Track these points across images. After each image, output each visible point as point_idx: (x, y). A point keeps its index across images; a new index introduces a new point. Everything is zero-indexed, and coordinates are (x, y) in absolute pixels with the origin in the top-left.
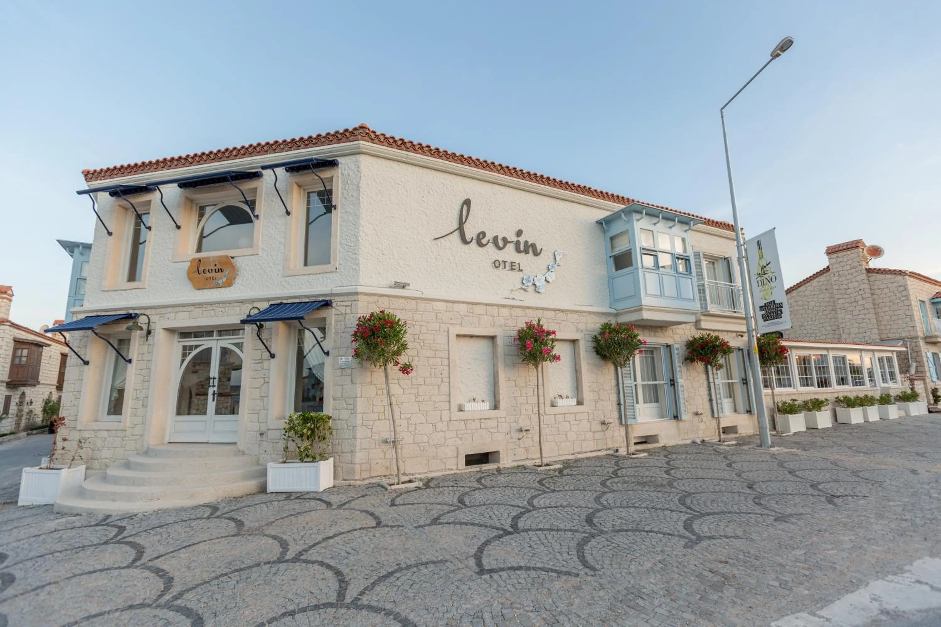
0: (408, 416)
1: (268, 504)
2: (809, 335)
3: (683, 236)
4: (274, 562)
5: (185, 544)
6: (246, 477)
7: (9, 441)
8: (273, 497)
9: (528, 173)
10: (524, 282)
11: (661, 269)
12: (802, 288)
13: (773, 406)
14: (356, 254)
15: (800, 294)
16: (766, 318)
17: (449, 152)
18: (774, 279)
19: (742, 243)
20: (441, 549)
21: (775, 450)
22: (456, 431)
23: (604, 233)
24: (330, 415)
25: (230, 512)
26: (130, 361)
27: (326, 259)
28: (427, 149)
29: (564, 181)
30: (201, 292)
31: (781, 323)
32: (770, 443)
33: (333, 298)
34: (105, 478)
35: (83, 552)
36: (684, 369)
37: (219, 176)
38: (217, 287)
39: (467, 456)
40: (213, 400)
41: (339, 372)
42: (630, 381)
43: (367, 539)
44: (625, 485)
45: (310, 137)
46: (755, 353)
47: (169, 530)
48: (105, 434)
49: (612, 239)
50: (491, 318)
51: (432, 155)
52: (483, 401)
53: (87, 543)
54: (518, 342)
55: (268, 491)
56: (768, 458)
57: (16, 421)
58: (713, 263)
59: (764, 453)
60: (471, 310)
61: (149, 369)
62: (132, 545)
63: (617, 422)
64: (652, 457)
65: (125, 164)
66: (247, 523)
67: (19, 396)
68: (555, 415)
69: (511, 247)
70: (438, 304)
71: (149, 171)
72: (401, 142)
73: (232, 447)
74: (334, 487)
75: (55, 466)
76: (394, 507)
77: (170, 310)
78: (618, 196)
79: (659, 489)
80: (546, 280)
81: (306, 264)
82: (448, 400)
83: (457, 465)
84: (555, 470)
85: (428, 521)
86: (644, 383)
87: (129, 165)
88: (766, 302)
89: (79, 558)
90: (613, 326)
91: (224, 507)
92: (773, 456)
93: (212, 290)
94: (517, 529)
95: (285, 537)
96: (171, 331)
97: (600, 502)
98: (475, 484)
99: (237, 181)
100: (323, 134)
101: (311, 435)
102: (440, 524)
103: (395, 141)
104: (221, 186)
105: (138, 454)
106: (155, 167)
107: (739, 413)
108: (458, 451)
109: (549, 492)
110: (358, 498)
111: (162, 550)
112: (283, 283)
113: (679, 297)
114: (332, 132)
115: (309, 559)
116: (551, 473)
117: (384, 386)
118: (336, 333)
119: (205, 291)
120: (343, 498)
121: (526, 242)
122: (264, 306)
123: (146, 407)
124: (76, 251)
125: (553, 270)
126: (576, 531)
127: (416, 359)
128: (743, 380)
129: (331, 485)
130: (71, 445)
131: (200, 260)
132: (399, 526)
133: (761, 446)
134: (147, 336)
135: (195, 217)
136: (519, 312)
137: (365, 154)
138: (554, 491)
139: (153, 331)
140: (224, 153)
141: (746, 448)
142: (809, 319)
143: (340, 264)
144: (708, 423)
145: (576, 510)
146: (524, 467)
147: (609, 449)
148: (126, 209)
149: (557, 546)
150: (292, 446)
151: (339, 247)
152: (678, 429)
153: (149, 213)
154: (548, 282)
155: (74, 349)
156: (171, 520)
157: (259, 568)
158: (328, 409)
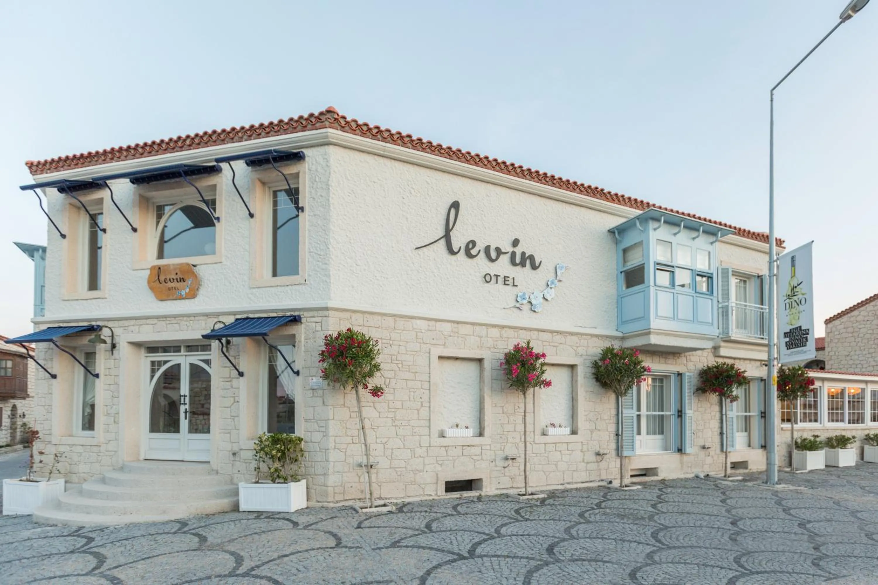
0: (384, 440)
1: (237, 522)
2: (854, 366)
3: (709, 250)
4: (225, 576)
5: (145, 556)
6: (218, 495)
7: (6, 453)
8: (243, 516)
9: (529, 170)
10: (519, 299)
11: (677, 288)
12: (855, 313)
13: (790, 443)
14: (326, 264)
15: (852, 319)
16: (789, 346)
17: (435, 144)
18: (803, 301)
19: (775, 258)
20: (390, 570)
21: (780, 487)
22: (436, 457)
23: (617, 244)
24: (302, 437)
25: (197, 528)
26: (97, 376)
27: (294, 270)
28: (408, 139)
29: (571, 181)
30: (164, 303)
31: (805, 352)
32: (776, 479)
33: (301, 313)
34: (81, 493)
35: (49, 559)
36: (694, 400)
37: (174, 170)
38: (181, 298)
39: (447, 483)
40: (186, 419)
41: (310, 393)
42: (630, 411)
43: (321, 558)
44: (604, 517)
45: (271, 123)
46: (774, 385)
47: (134, 543)
48: (80, 449)
49: (625, 251)
50: (478, 339)
51: (414, 147)
52: (467, 428)
53: (54, 551)
54: (504, 367)
55: (241, 510)
56: (769, 495)
57: (11, 433)
58: (745, 282)
59: (767, 490)
60: (456, 330)
61: (116, 384)
62: (96, 555)
63: (614, 453)
64: (645, 490)
65: (71, 155)
66: (210, 539)
67: (10, 409)
68: (545, 444)
69: (505, 259)
70: (418, 322)
71: (97, 163)
72: (376, 130)
73: (205, 465)
74: (307, 508)
75: (35, 479)
76: (360, 530)
77: (133, 322)
78: (636, 200)
79: (636, 522)
80: (544, 298)
81: (275, 274)
82: (428, 425)
83: (437, 491)
84: (537, 500)
85: (389, 544)
86: (649, 413)
87: (74, 156)
88: (792, 327)
89: (43, 565)
90: (615, 351)
91: (194, 523)
92: (775, 493)
93: (175, 302)
94: (474, 555)
95: (242, 554)
96: (137, 345)
97: (570, 532)
98: (450, 511)
99: (194, 177)
100: (286, 120)
101: (281, 456)
102: (398, 547)
103: (369, 129)
104: (177, 182)
105: (114, 469)
106: (103, 158)
107: (753, 448)
108: (437, 477)
109: (522, 521)
110: (326, 519)
111: (122, 560)
112: (250, 296)
113: (695, 320)
114: (296, 118)
115: (259, 574)
116: (533, 502)
117: (356, 409)
118: (306, 351)
119: (169, 303)
120: (312, 519)
121: (523, 254)
122: (230, 320)
123: (118, 424)
124: (36, 254)
125: (553, 286)
126: (533, 559)
127: (393, 381)
128: (762, 413)
129: (305, 506)
130: (49, 459)
131: (160, 268)
132: (358, 547)
133: (766, 483)
134: (112, 350)
135: (152, 218)
136: (510, 333)
137: (335, 144)
138: (527, 520)
139: (117, 345)
140: (176, 142)
141: (750, 484)
142: (857, 348)
143: (309, 275)
144: (715, 458)
145: (541, 538)
146: (507, 496)
147: (602, 480)
148: (79, 208)
149: (506, 572)
150: (264, 467)
151: (307, 255)
152: (682, 463)
153: (102, 213)
154: (547, 300)
155: (39, 362)
156: (138, 533)
157: (209, 581)
158: (300, 430)
